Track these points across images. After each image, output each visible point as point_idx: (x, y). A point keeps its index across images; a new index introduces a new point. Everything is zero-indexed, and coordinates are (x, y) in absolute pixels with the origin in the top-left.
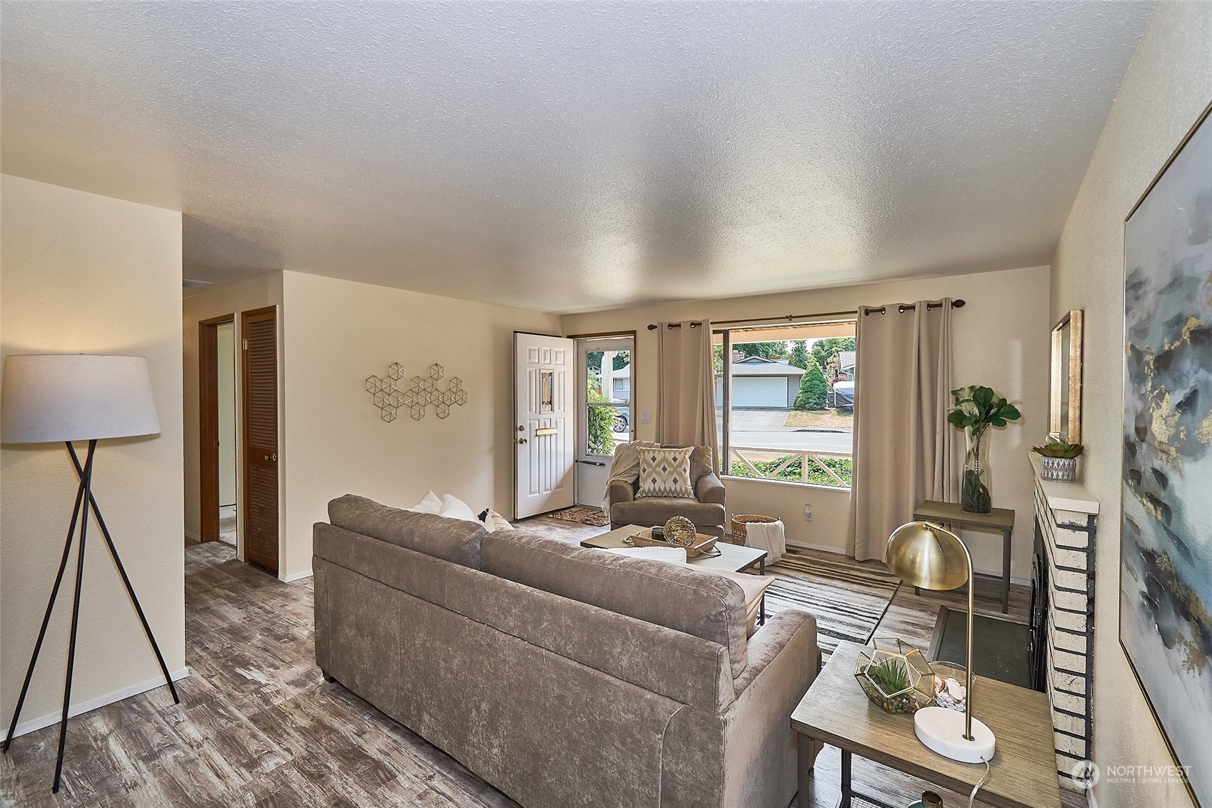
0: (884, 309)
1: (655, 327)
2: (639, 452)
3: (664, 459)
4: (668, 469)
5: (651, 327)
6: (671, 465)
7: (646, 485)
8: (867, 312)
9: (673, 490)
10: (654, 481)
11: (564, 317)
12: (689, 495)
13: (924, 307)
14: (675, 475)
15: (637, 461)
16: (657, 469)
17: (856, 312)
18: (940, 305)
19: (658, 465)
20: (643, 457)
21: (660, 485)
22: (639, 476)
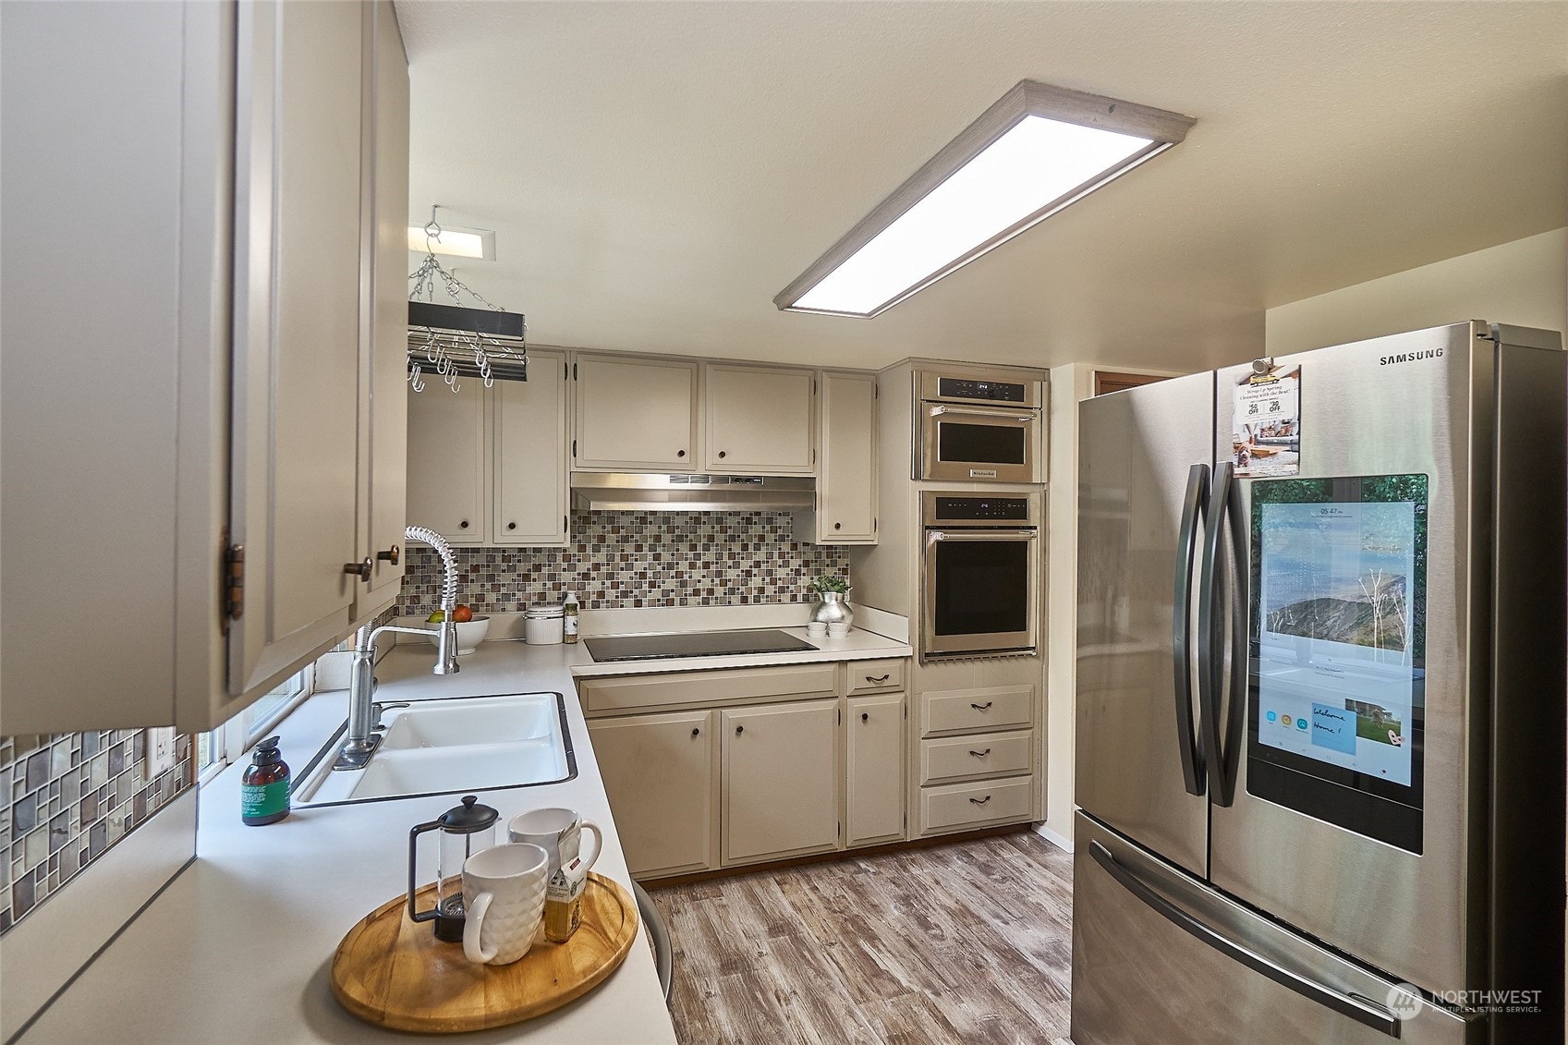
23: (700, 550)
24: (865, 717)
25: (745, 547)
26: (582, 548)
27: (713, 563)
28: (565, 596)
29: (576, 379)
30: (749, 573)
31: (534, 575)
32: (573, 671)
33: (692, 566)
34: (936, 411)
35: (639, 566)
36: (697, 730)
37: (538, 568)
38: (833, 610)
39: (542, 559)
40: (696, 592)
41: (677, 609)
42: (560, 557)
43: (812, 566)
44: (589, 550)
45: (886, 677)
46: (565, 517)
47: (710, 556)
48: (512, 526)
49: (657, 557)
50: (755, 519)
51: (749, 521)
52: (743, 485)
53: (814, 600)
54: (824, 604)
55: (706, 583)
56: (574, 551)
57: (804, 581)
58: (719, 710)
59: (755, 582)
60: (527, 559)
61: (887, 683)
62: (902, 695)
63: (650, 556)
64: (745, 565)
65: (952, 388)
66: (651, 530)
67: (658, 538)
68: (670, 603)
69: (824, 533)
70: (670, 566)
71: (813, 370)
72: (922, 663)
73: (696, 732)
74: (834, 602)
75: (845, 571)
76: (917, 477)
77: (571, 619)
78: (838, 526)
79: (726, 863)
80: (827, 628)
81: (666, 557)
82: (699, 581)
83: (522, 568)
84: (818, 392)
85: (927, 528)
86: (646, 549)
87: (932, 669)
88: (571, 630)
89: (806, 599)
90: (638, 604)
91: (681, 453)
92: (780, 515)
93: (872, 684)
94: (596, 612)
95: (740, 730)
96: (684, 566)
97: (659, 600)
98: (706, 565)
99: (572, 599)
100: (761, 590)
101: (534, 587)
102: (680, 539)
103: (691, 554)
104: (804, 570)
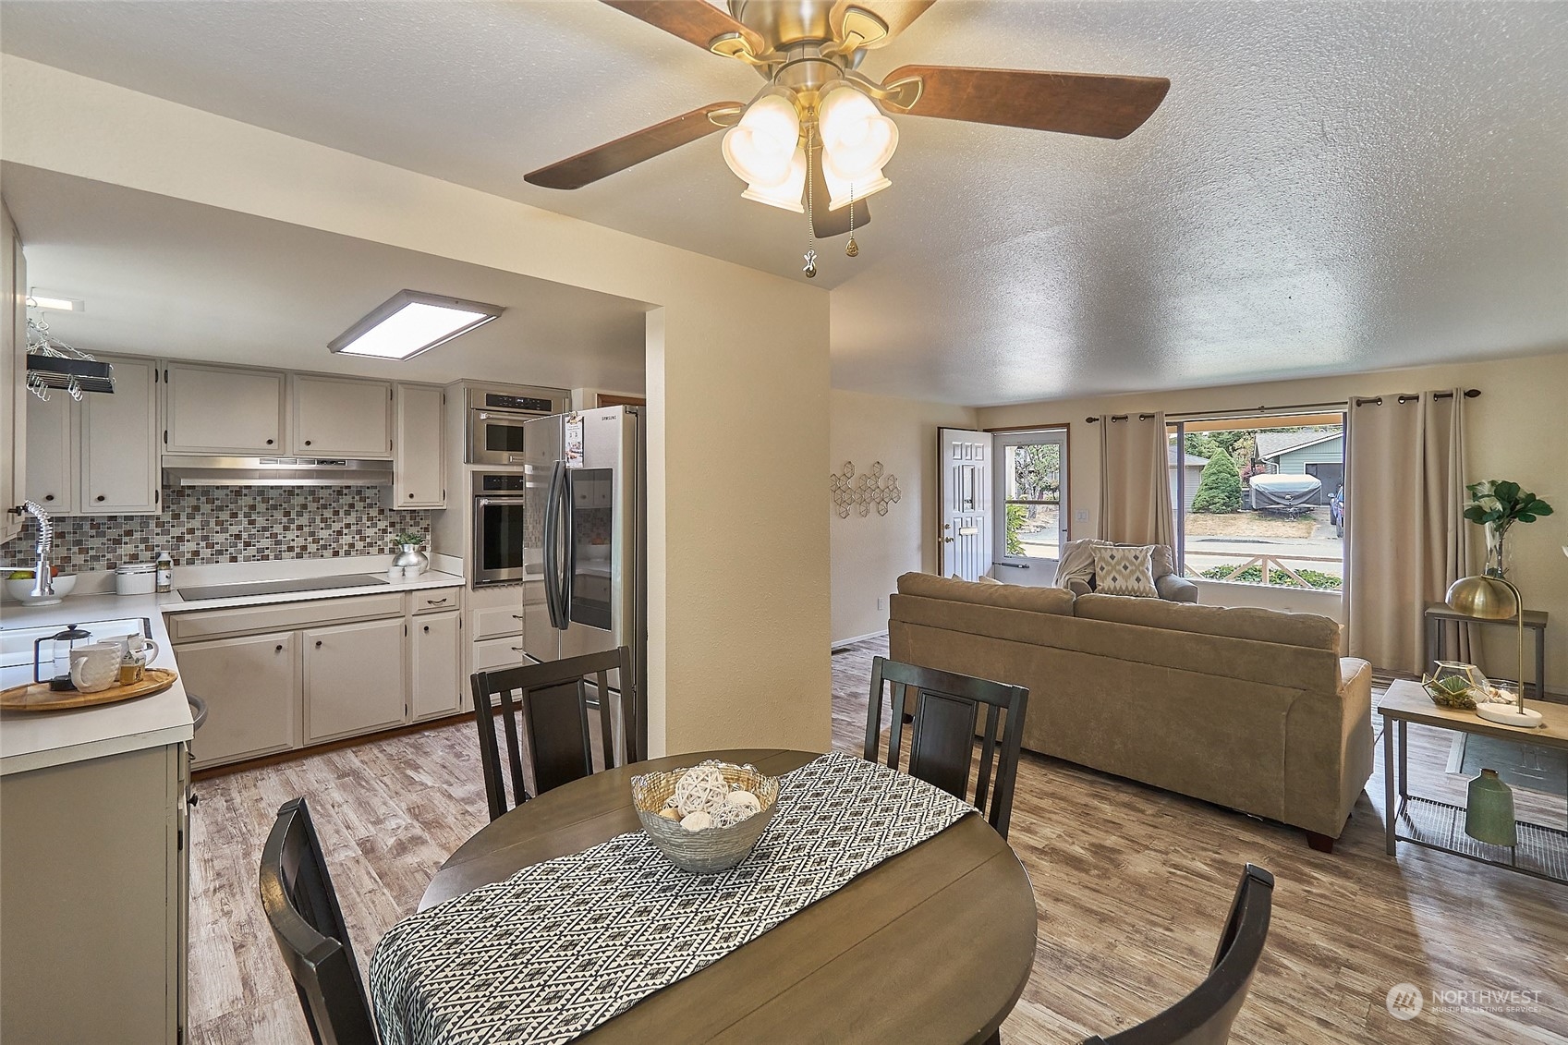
0: (1380, 400)
1: (1095, 420)
2: (1094, 550)
3: (1124, 558)
4: (1130, 568)
5: (1090, 420)
6: (1132, 563)
7: (1104, 583)
8: (1359, 403)
9: (1136, 588)
10: (1114, 579)
11: (979, 411)
12: (1153, 594)
13: (1430, 399)
14: (1138, 574)
15: (1090, 560)
16: (1117, 567)
17: (1347, 403)
18: (1451, 395)
19: (1118, 563)
20: (1099, 555)
21: (1121, 583)
22: (1094, 574)
23: (293, 515)
24: (426, 628)
25: (336, 513)
26: (176, 516)
27: (306, 526)
28: (159, 555)
29: (167, 382)
30: (340, 533)
31: (126, 539)
32: (163, 608)
33: (286, 529)
34: (483, 416)
35: (234, 530)
36: (281, 647)
37: (129, 533)
38: (411, 556)
39: (134, 525)
40: (291, 549)
41: (272, 563)
42: (152, 524)
43: (398, 526)
44: (183, 518)
45: (444, 600)
46: (157, 491)
47: (304, 520)
48: (101, 499)
49: (252, 522)
50: (345, 491)
51: (340, 493)
52: (329, 465)
53: (397, 552)
54: (403, 553)
55: (301, 541)
56: (167, 517)
57: (389, 537)
58: (301, 631)
59: (346, 540)
60: (118, 526)
61: (445, 604)
62: (458, 612)
63: (245, 521)
64: (336, 527)
65: (493, 400)
66: (245, 501)
67: (253, 507)
68: (266, 558)
69: (400, 501)
70: (265, 529)
71: (390, 382)
72: (473, 589)
73: (279, 648)
74: (412, 551)
75: (426, 529)
76: (468, 462)
77: (163, 573)
78: (411, 496)
79: (308, 742)
80: (404, 570)
81: (261, 521)
82: (293, 540)
83: (113, 533)
84: (394, 398)
85: (476, 496)
86: (241, 516)
87: (481, 592)
88: (163, 581)
89: (392, 551)
90: (234, 559)
91: (270, 442)
92: (368, 488)
93: (432, 606)
94: (191, 568)
95: (319, 644)
96: (278, 529)
97: (254, 556)
98: (300, 528)
99: (165, 557)
100: (352, 546)
101: (126, 550)
102: (275, 507)
103: (285, 520)
104: (389, 529)
